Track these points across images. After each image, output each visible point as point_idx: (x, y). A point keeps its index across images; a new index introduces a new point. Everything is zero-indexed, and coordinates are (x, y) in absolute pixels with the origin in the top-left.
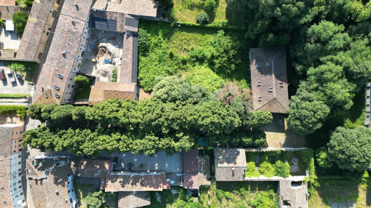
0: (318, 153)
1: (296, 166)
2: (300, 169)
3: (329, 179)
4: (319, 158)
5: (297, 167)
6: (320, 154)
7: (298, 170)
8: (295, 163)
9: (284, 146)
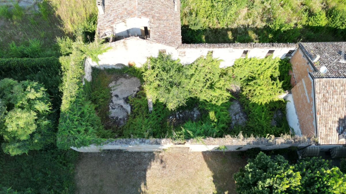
0: (39, 131)
1: (117, 96)
2: (107, 86)
3: (24, 55)
4: (39, 115)
5: (114, 93)
6: (34, 128)
7: (111, 85)
8: (122, 102)
9: (151, 156)
